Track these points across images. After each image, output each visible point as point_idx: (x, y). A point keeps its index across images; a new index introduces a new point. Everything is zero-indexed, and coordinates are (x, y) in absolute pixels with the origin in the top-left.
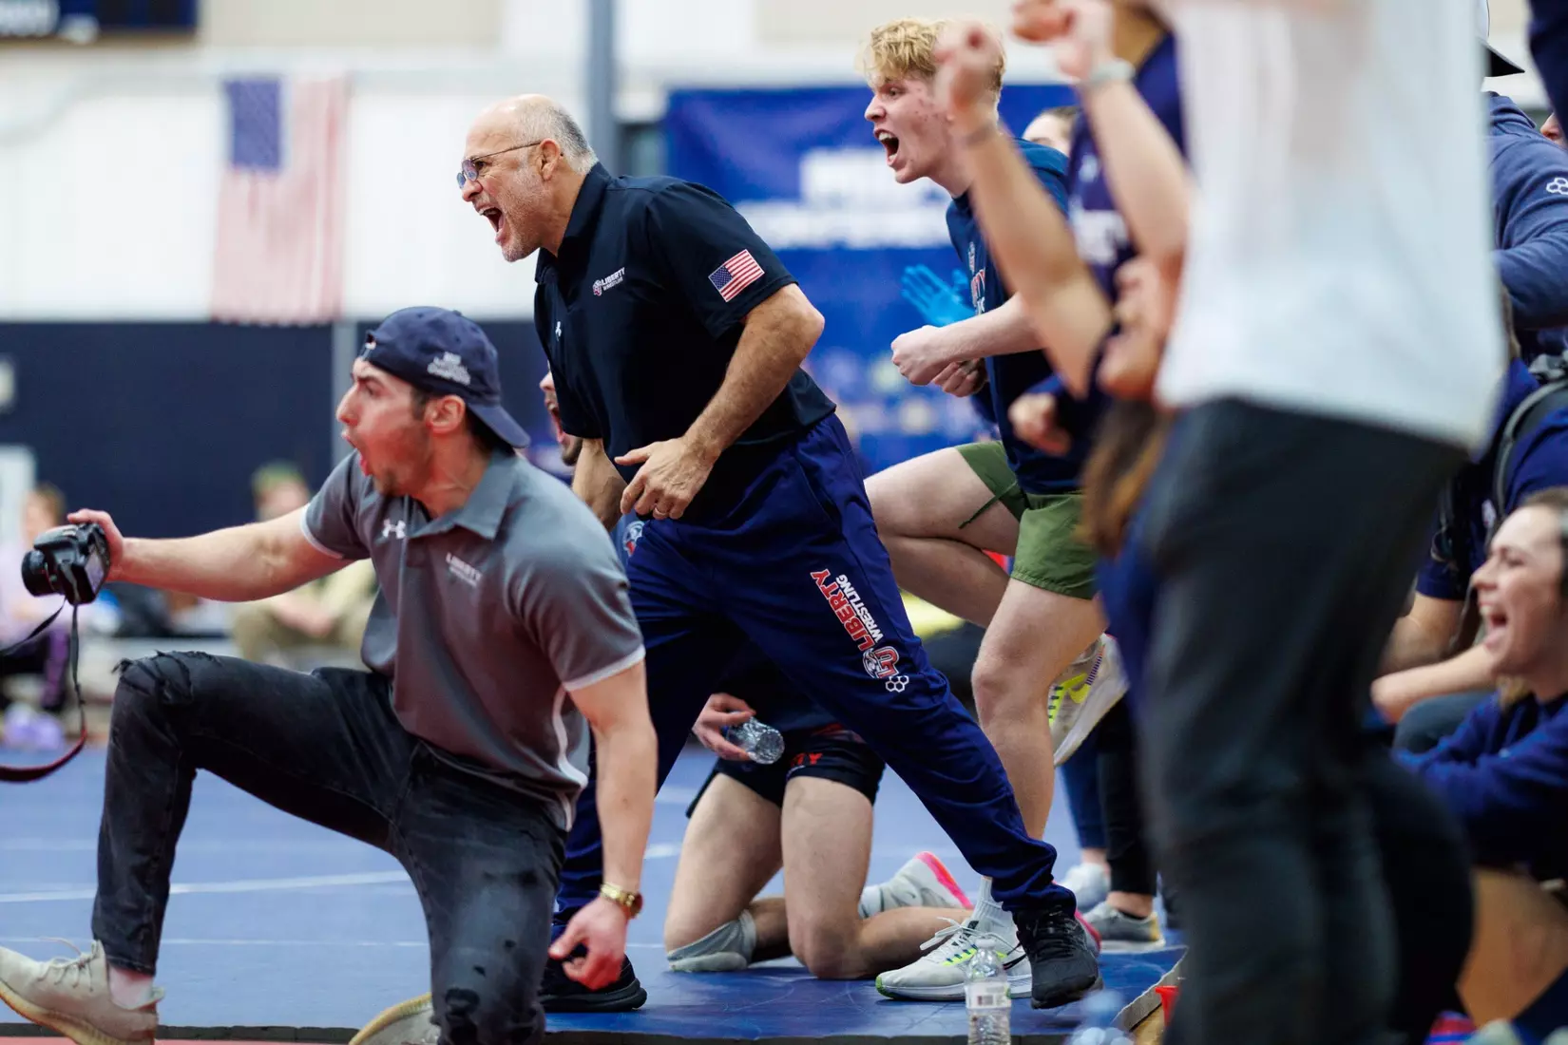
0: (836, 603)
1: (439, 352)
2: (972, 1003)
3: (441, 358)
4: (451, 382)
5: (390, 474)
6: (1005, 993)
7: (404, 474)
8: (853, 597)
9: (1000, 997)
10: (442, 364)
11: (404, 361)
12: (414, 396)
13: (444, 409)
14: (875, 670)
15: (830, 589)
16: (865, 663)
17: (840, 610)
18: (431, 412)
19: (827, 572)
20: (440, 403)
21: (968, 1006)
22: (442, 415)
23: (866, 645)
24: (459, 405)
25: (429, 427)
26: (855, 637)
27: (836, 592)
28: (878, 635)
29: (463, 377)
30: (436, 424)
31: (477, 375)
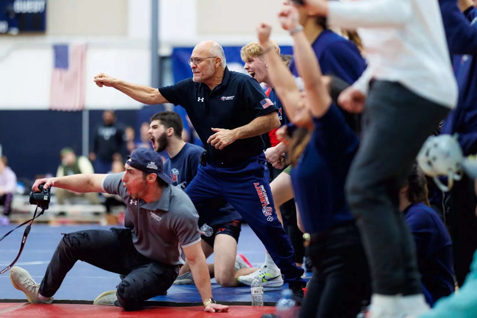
0: (259, 192)
1: (149, 162)
2: (253, 293)
3: (150, 163)
4: (153, 169)
5: (137, 194)
6: (262, 290)
7: (140, 194)
8: (264, 191)
9: (261, 291)
10: (150, 165)
11: (140, 165)
12: (143, 174)
13: (151, 177)
14: (265, 213)
15: (258, 188)
16: (263, 210)
17: (260, 194)
18: (148, 178)
19: (258, 184)
20: (150, 175)
21: (252, 293)
22: (151, 178)
23: (265, 205)
24: (155, 175)
25: (147, 181)
26: (262, 202)
27: (260, 189)
28: (268, 203)
29: (156, 168)
30: (149, 181)
31: (160, 167)
